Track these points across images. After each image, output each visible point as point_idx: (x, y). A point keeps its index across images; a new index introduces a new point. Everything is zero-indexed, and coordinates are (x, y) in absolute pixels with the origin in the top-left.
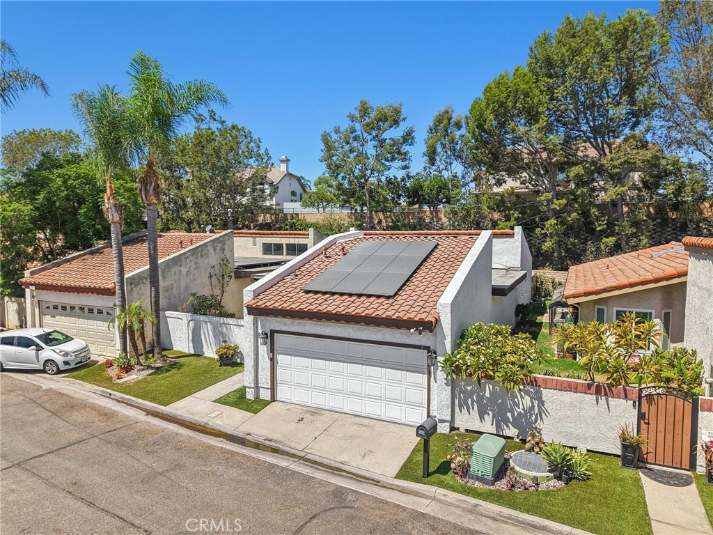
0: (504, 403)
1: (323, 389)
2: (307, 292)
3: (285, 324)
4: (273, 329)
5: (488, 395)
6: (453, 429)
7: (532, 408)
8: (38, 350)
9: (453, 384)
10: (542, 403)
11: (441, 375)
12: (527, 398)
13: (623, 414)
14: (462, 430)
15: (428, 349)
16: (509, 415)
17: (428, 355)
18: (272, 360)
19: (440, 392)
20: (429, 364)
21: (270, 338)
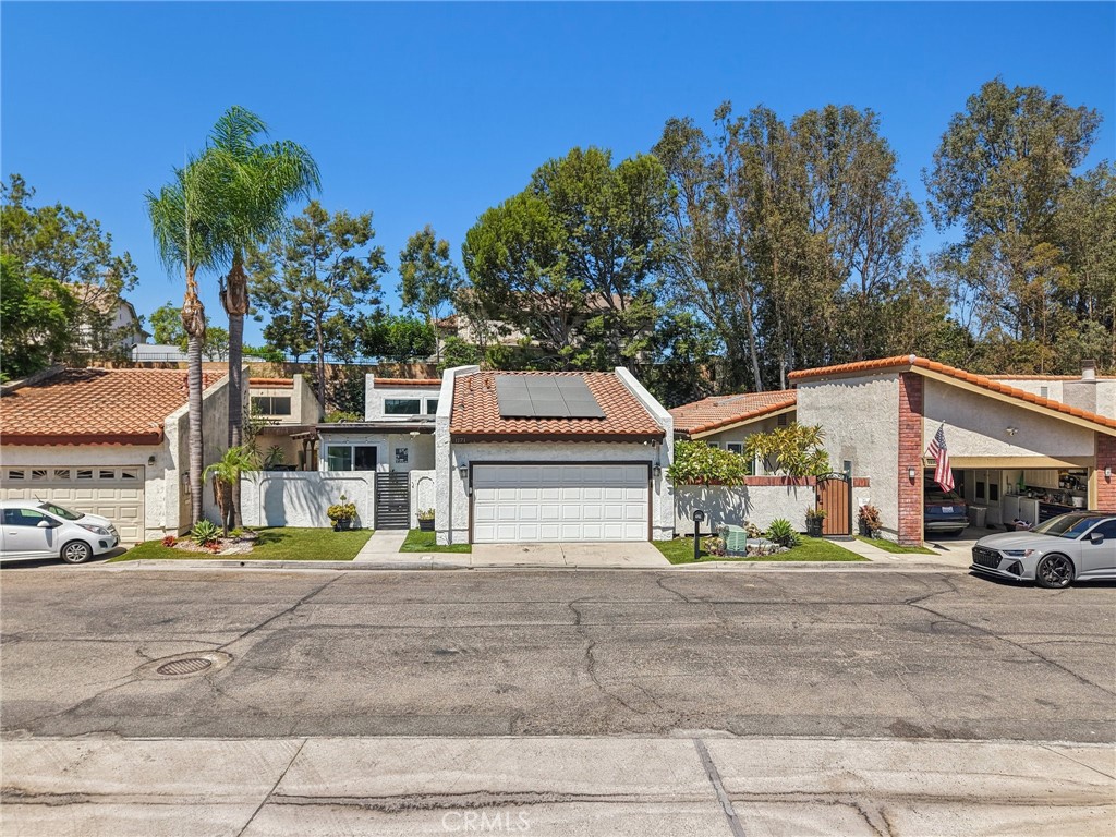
0: (718, 504)
1: (534, 520)
2: (507, 418)
3: (489, 453)
4: (473, 459)
5: (703, 499)
6: (675, 536)
7: (740, 505)
8: (51, 527)
9: (674, 492)
10: (747, 499)
11: (665, 485)
12: (736, 496)
13: (806, 497)
14: (682, 535)
15: (649, 463)
16: (722, 514)
17: (652, 469)
18: (470, 495)
19: (664, 501)
20: (650, 477)
21: (469, 470)
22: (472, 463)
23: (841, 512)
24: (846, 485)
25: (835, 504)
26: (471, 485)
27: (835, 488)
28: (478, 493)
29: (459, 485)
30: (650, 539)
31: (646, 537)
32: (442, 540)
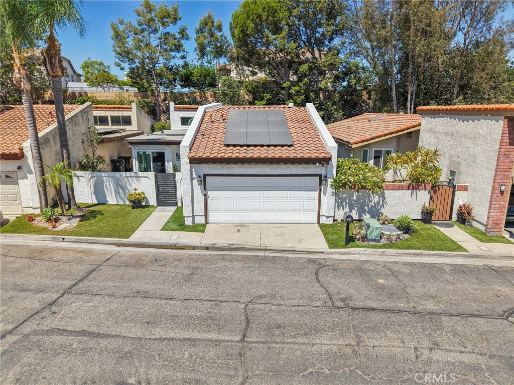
0: (364, 201)
1: (245, 210)
2: (228, 146)
3: (216, 169)
4: (206, 173)
5: (355, 198)
6: (334, 220)
7: (379, 202)
9: (335, 194)
10: (384, 198)
11: (330, 190)
12: (377, 197)
13: (423, 197)
14: (339, 220)
15: (320, 176)
16: (366, 208)
17: (322, 179)
18: (205, 195)
19: (328, 200)
20: (320, 185)
21: (203, 180)
22: (205, 176)
23: (445, 206)
24: (451, 189)
25: (442, 202)
26: (205, 189)
27: (444, 191)
28: (210, 193)
29: (198, 189)
30: (318, 223)
31: (316, 221)
32: (188, 222)
